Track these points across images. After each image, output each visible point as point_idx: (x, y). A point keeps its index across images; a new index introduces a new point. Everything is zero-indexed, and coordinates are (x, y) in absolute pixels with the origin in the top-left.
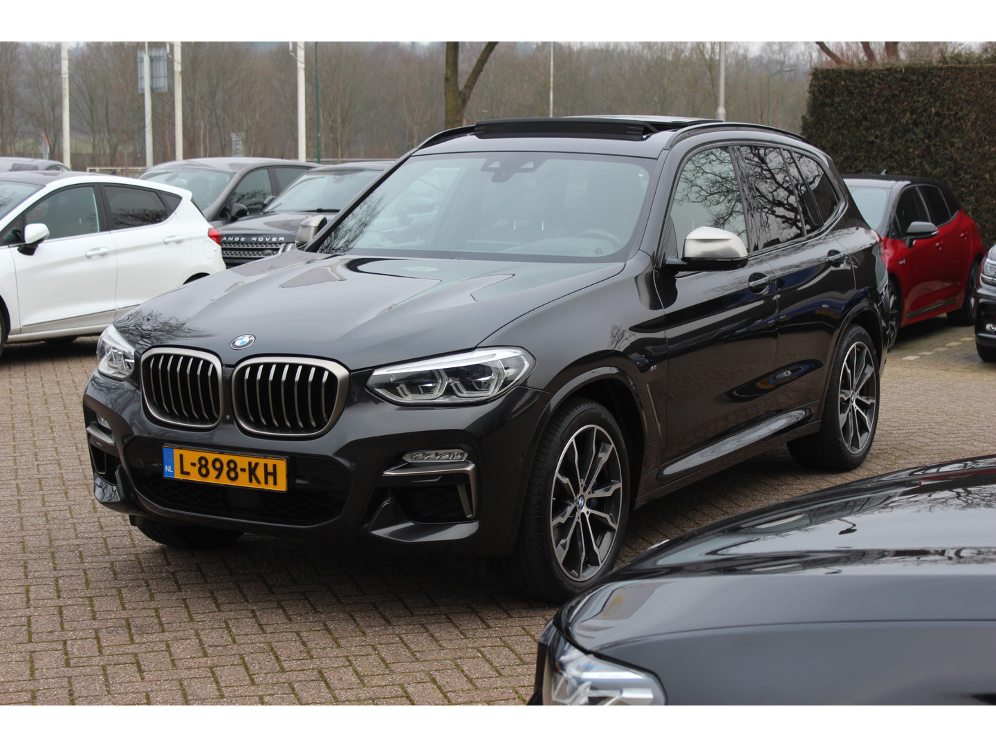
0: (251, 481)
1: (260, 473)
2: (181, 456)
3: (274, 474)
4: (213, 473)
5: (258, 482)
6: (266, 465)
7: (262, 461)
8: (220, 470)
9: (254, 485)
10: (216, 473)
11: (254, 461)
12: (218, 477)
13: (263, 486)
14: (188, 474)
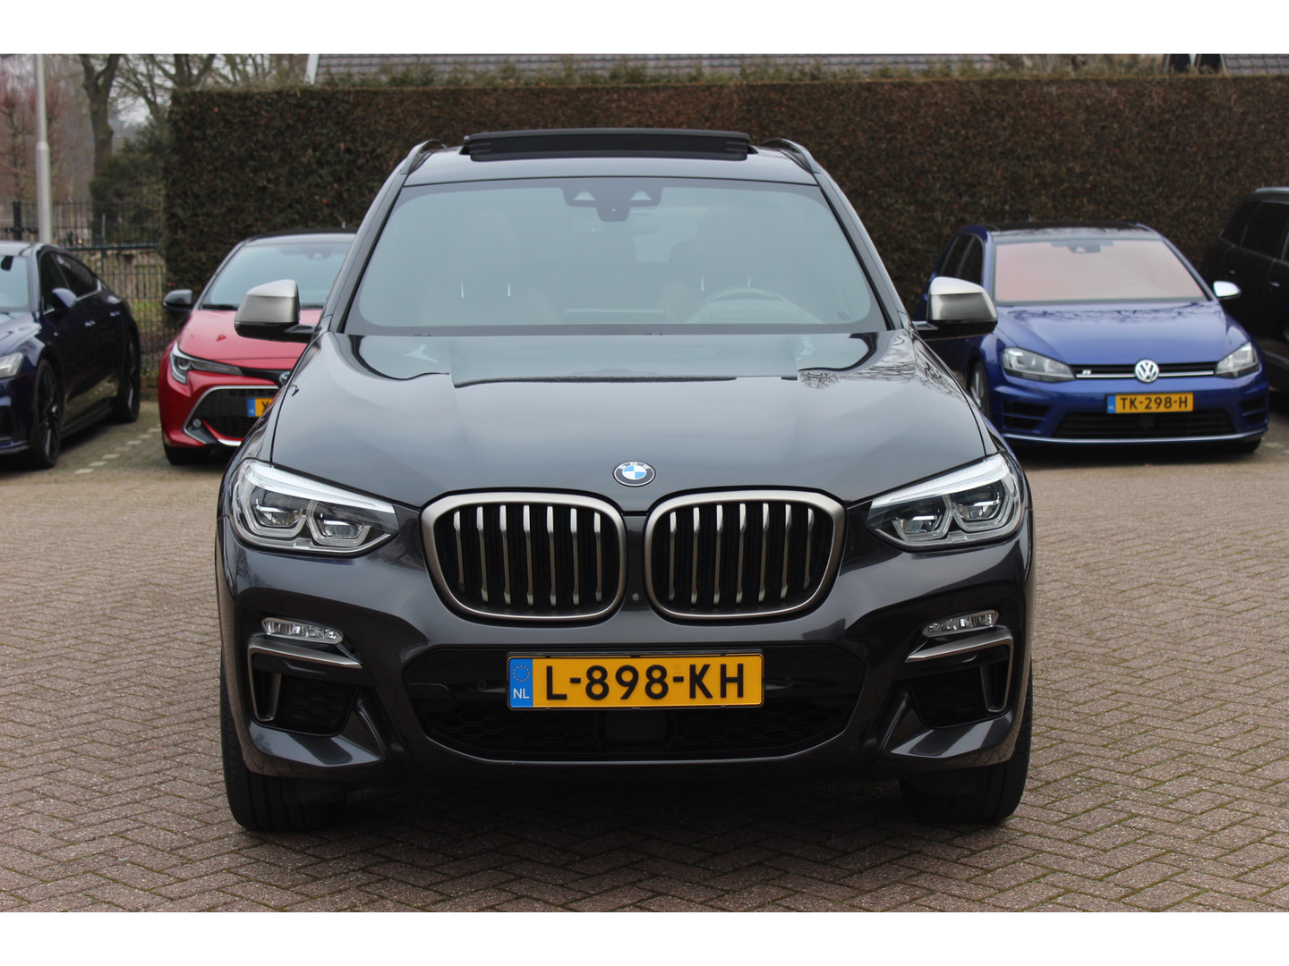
0: (693, 695)
1: (712, 681)
2: (549, 670)
3: (739, 680)
4: (616, 691)
5: (708, 695)
6: (723, 668)
7: (715, 662)
8: (632, 686)
9: (700, 701)
10: (625, 690)
11: (699, 663)
12: (626, 696)
13: (717, 701)
14: (564, 697)
